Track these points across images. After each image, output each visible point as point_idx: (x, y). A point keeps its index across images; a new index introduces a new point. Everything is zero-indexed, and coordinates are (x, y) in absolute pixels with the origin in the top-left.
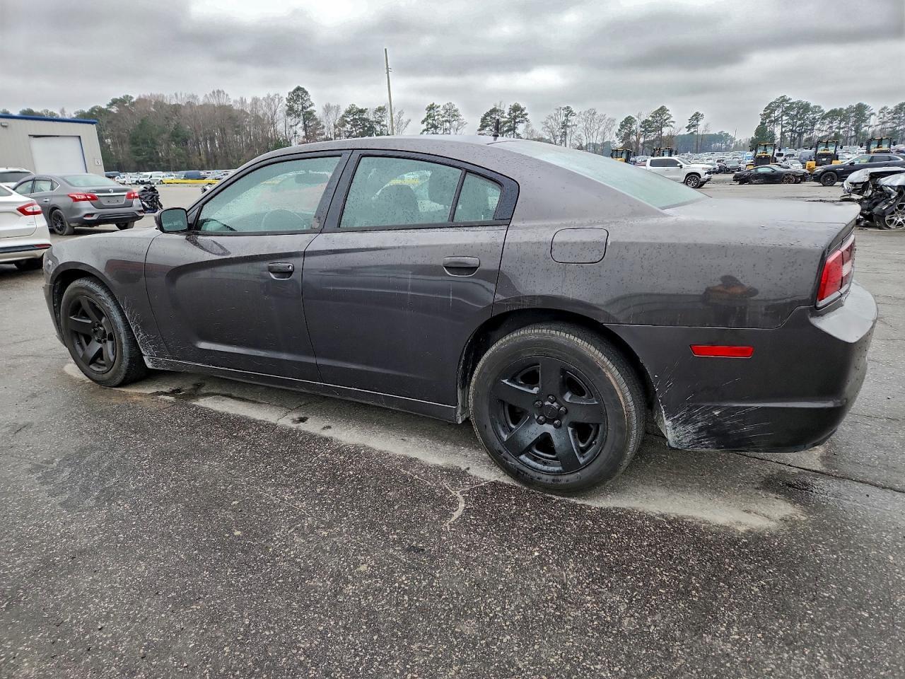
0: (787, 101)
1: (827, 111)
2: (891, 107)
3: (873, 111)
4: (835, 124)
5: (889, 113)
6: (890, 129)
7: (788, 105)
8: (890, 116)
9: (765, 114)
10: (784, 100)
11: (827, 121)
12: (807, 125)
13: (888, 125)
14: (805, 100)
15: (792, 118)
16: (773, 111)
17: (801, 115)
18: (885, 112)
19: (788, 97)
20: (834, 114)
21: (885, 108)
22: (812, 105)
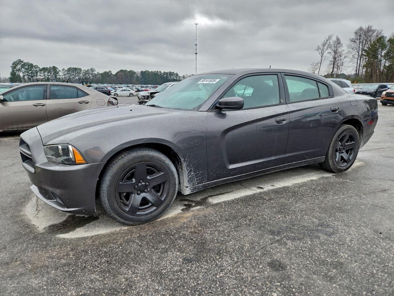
0: (22, 62)
1: (41, 68)
2: (66, 69)
3: (59, 70)
4: (46, 74)
5: (66, 71)
6: (68, 78)
7: (23, 64)
8: (66, 72)
9: (13, 67)
10: (20, 61)
11: (42, 72)
12: (34, 73)
13: (67, 76)
14: (30, 62)
15: (27, 69)
16: (16, 65)
17: (30, 69)
18: (64, 70)
19: (22, 60)
20: (44, 69)
21: (64, 69)
22: (34, 65)
